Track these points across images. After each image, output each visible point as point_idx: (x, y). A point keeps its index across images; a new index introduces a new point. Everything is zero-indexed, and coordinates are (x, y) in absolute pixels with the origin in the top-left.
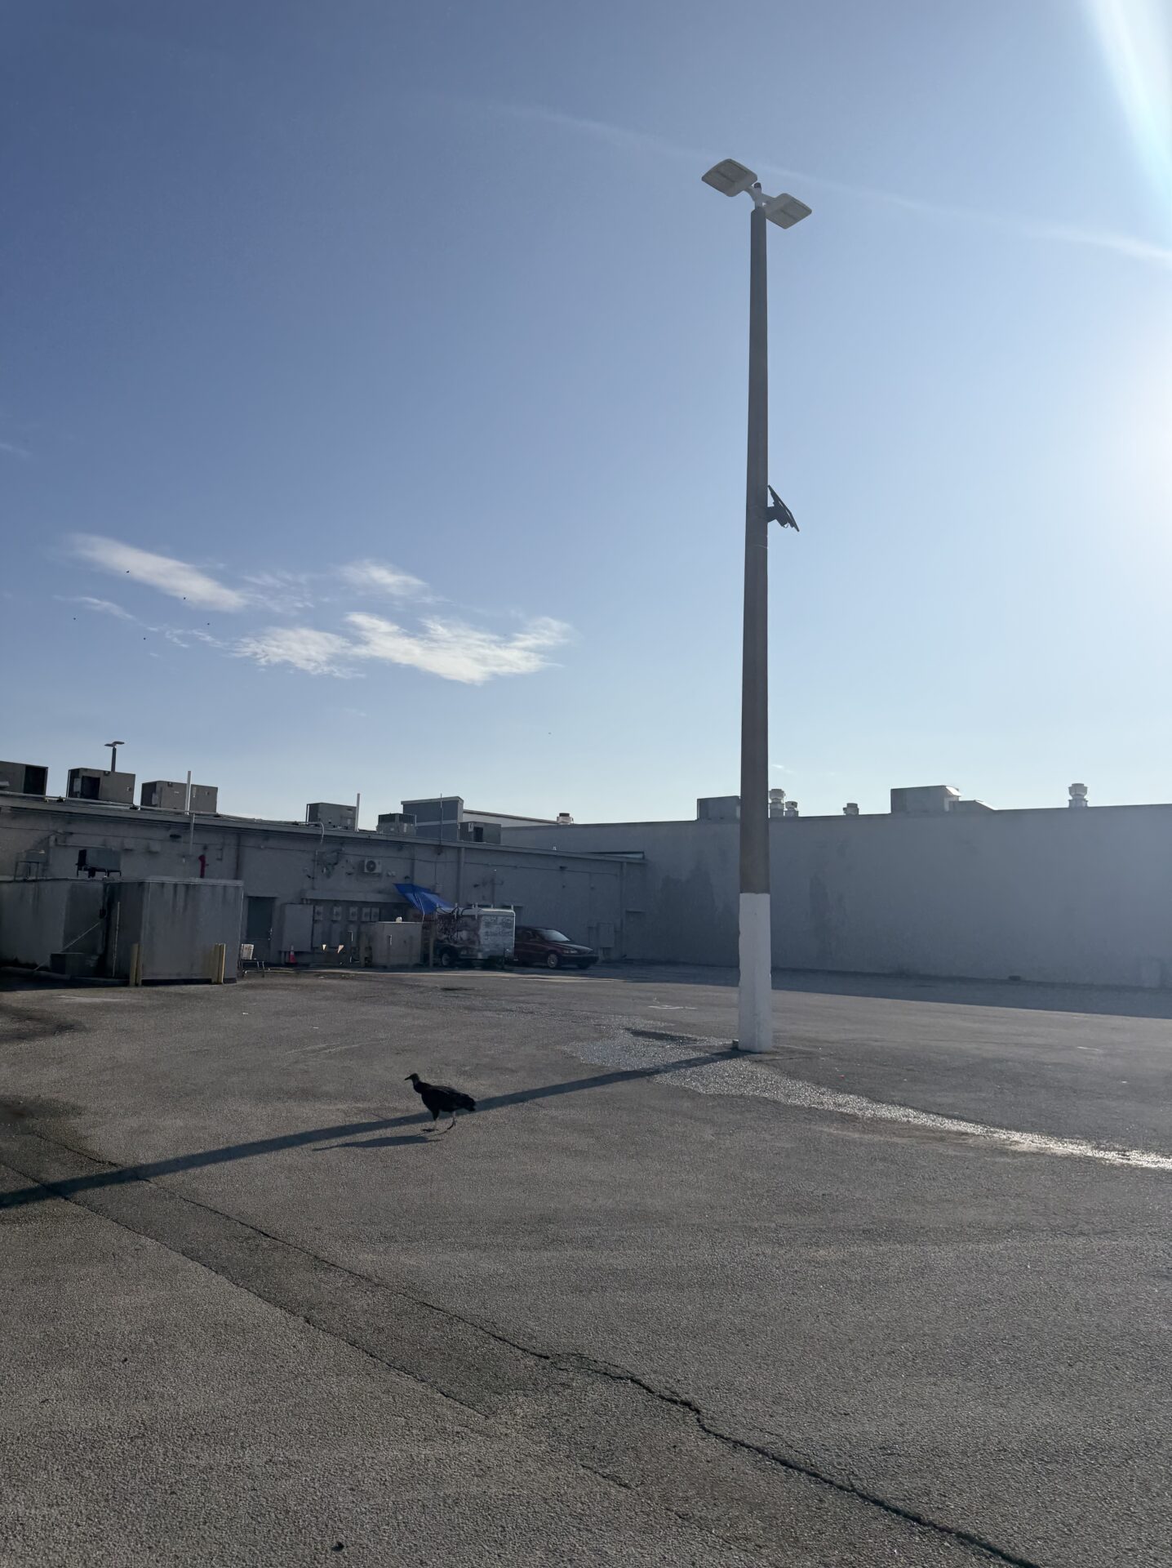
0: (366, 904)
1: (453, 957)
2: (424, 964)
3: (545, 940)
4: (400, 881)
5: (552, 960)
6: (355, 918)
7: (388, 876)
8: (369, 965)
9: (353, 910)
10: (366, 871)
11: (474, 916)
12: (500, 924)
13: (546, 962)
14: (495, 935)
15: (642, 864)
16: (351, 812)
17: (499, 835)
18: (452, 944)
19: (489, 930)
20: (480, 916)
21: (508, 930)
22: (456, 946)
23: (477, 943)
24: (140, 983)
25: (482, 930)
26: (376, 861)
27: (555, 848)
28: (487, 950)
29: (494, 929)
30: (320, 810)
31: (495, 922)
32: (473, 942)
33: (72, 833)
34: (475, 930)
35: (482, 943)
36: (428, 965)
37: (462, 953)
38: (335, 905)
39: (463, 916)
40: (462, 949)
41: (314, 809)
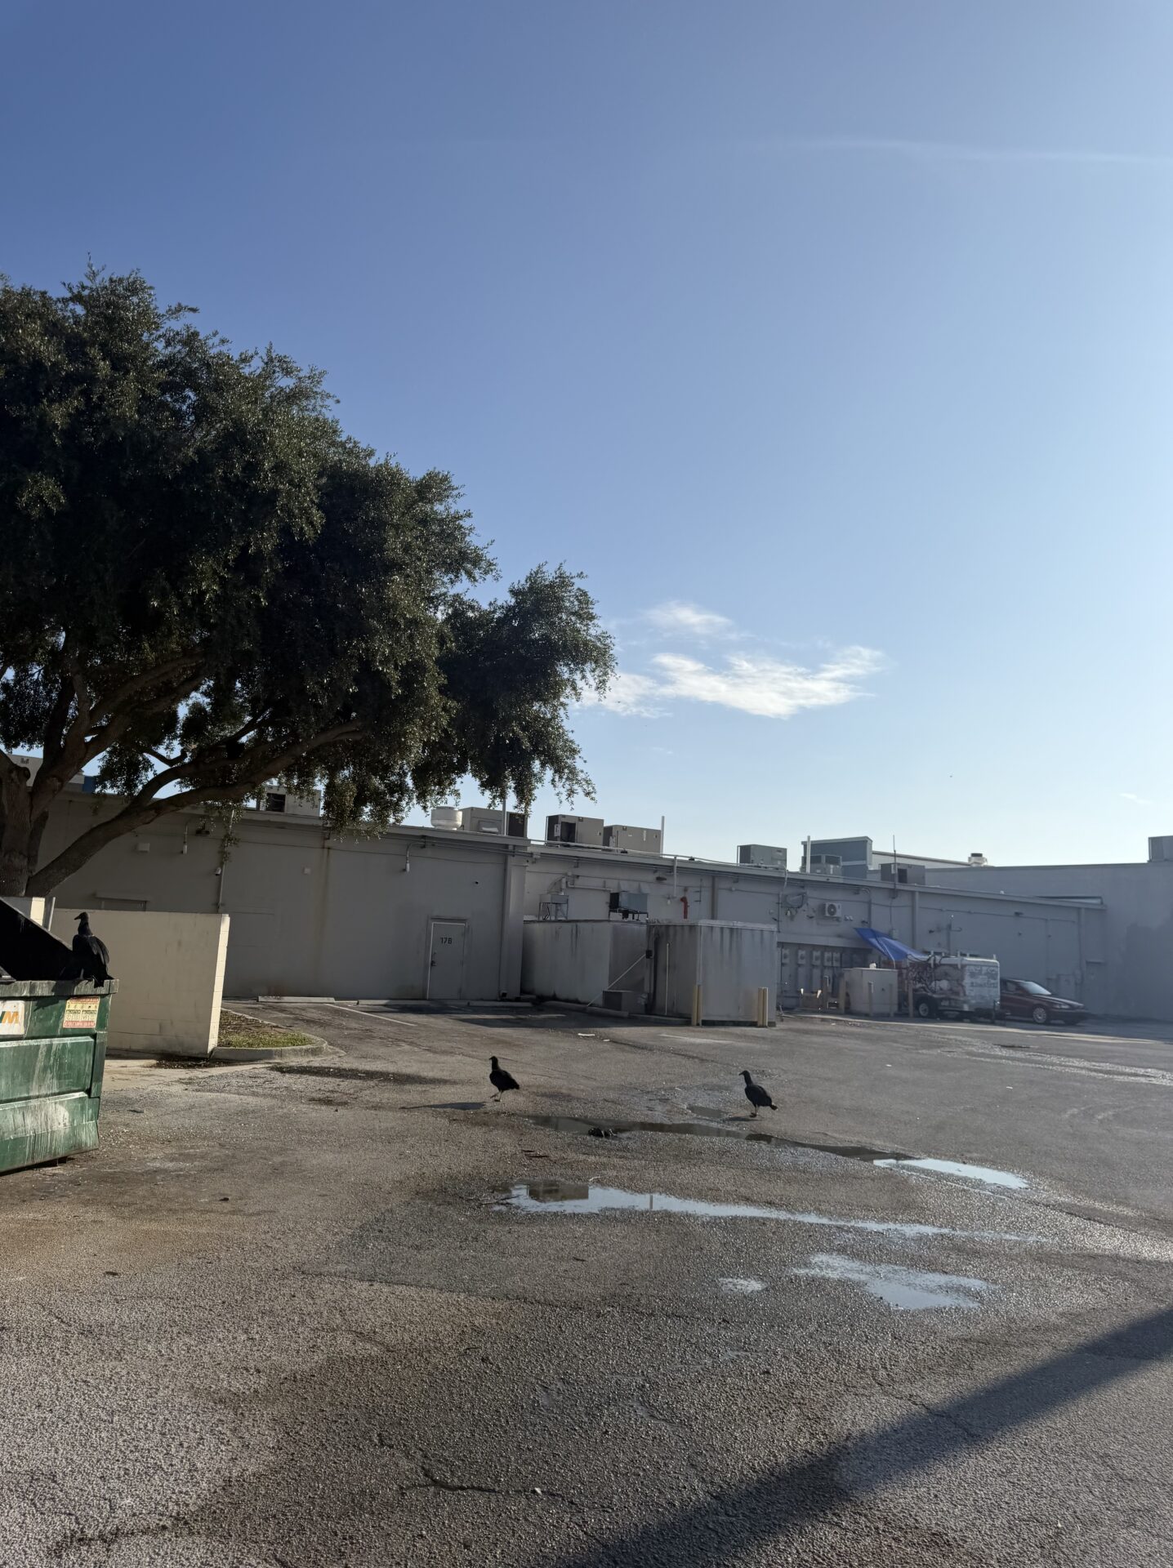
0: (825, 948)
1: (934, 1009)
2: (902, 1014)
3: (1027, 993)
4: (859, 926)
5: (1040, 1015)
6: (818, 963)
7: (846, 920)
8: (849, 1011)
9: (816, 954)
10: (827, 915)
11: (957, 965)
12: (985, 974)
13: (1032, 1017)
14: (981, 986)
15: (1101, 911)
16: (781, 854)
17: (924, 877)
18: (929, 994)
19: (974, 980)
20: (963, 966)
21: (992, 981)
22: (935, 996)
23: (962, 994)
24: (701, 1023)
25: (967, 981)
26: (836, 905)
27: (1002, 892)
28: (973, 1002)
29: (979, 980)
30: (752, 851)
31: (980, 973)
32: (957, 994)
33: (578, 876)
34: (960, 981)
35: (967, 993)
36: (907, 1015)
37: (943, 1004)
38: (799, 949)
39: (941, 965)
40: (942, 999)
41: (746, 852)
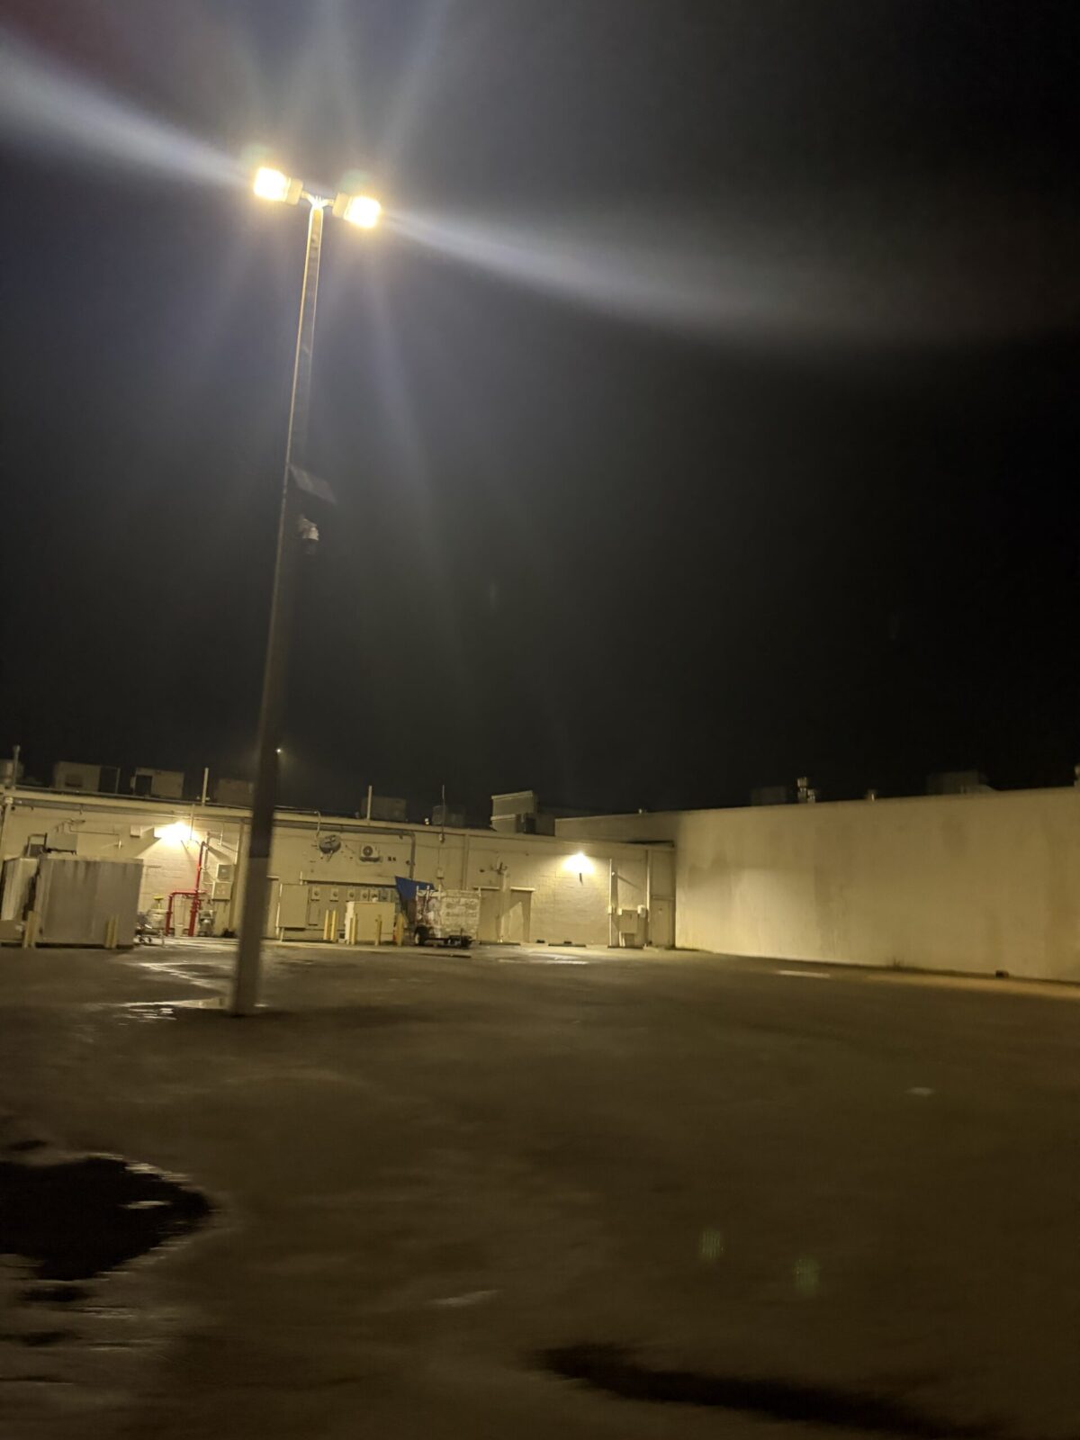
1: (423, 936)
10: (363, 856)
12: (463, 905)
14: (458, 915)
15: (671, 852)
18: (425, 924)
19: (450, 911)
21: (471, 911)
22: (427, 926)
23: (439, 923)
24: (33, 946)
25: (443, 911)
26: (374, 846)
28: (448, 930)
29: (456, 910)
31: (458, 904)
32: (436, 923)
34: (439, 911)
40: (430, 929)
